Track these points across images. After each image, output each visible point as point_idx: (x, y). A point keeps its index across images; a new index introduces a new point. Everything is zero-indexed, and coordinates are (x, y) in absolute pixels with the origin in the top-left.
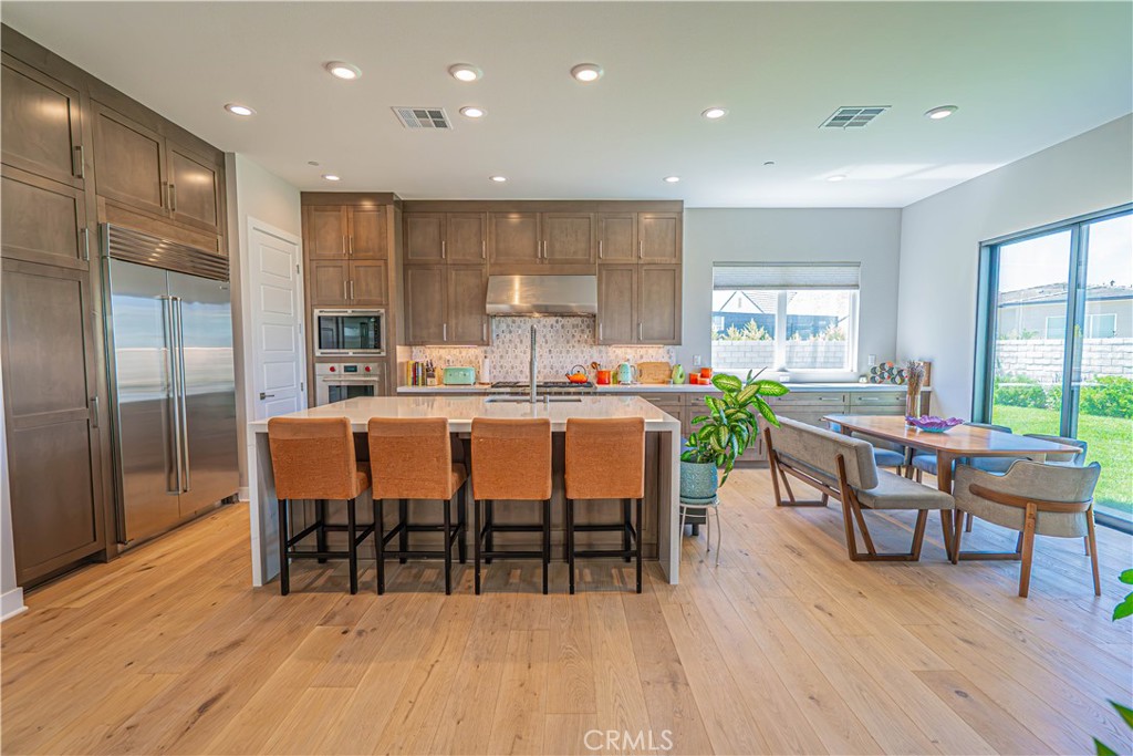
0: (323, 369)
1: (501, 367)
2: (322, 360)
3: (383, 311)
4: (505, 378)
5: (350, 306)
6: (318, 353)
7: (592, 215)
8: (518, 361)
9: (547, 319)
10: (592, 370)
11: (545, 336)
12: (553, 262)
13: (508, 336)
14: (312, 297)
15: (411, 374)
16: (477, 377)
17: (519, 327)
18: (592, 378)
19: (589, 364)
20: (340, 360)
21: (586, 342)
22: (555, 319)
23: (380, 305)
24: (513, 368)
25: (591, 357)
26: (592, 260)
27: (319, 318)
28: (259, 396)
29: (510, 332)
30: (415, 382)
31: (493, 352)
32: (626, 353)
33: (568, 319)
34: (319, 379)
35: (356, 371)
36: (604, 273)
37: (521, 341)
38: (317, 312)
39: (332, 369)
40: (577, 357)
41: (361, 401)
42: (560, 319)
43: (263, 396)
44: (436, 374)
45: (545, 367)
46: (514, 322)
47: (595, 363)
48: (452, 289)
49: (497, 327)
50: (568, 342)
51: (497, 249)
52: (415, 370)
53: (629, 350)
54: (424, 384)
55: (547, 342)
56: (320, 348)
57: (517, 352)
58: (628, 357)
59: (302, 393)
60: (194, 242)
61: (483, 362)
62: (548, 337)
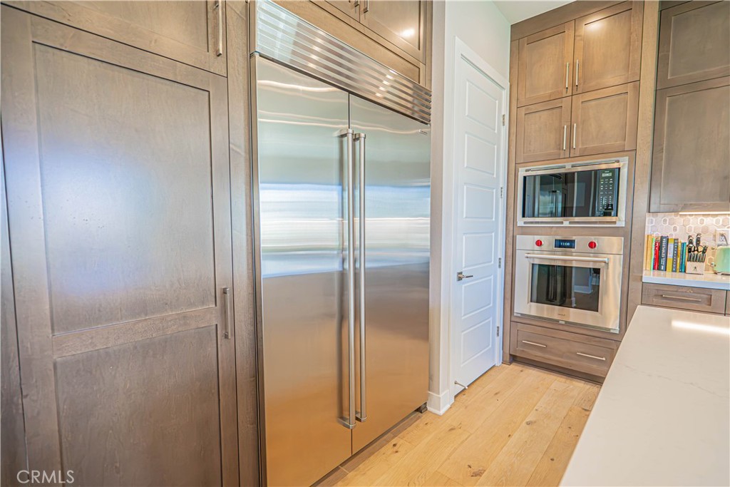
0: (525, 243)
2: (524, 231)
3: (624, 160)
5: (569, 158)
6: (521, 222)
14: (517, 153)
20: (550, 231)
27: (525, 178)
28: (456, 277)
34: (520, 255)
35: (572, 246)
38: (522, 171)
39: (538, 243)
43: (460, 277)
56: (524, 216)
59: (498, 269)
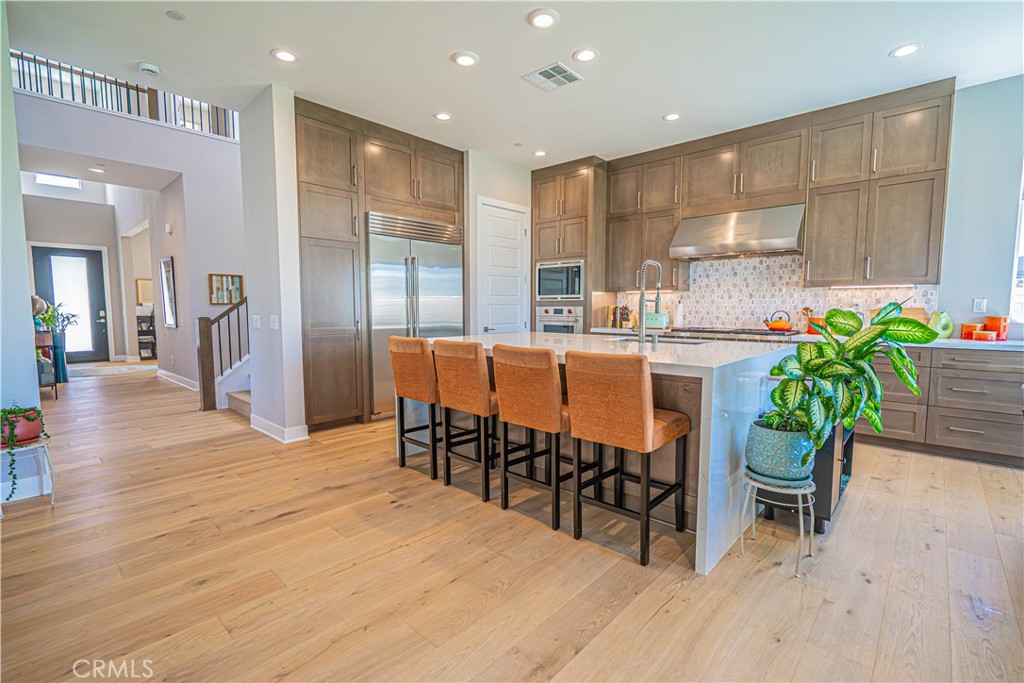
0: (540, 310)
1: (697, 312)
2: (541, 304)
3: (582, 261)
4: (700, 323)
5: (560, 258)
6: (538, 298)
7: (804, 132)
8: (715, 306)
9: (748, 260)
10: (803, 317)
11: (746, 279)
12: (750, 196)
13: (706, 281)
14: (537, 253)
15: (612, 317)
16: (671, 322)
17: (717, 270)
18: (803, 325)
19: (800, 308)
20: (551, 304)
21: (797, 284)
22: (758, 259)
23: (581, 257)
24: (708, 313)
25: (803, 302)
26: (801, 187)
27: (540, 270)
28: (482, 330)
29: (708, 276)
30: (614, 325)
31: (689, 297)
32: (853, 297)
33: (774, 258)
34: (538, 319)
35: (562, 313)
36: (817, 198)
37: (719, 286)
38: (538, 266)
39: (546, 312)
40: (784, 302)
41: (564, 337)
42: (765, 259)
43: (486, 330)
44: (631, 317)
45: (744, 313)
46: (712, 266)
47: (806, 309)
48: (646, 237)
49: (694, 272)
50: (773, 285)
51: (690, 191)
52: (615, 314)
53: (858, 293)
54: (621, 327)
55: (747, 286)
56: (539, 294)
57: (715, 296)
58: (855, 301)
59: (525, 329)
60: (436, 219)
61: (676, 306)
62: (750, 280)
